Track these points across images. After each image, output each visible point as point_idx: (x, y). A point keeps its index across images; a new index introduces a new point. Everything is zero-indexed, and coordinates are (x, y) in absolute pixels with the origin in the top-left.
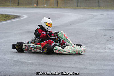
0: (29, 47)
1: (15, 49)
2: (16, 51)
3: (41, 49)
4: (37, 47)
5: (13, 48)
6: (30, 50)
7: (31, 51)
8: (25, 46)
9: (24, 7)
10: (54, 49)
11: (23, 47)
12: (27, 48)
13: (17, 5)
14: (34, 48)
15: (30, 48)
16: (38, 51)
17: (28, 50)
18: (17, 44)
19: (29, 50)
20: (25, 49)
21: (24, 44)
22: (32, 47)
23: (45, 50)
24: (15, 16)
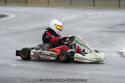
0: (39, 54)
1: (20, 57)
2: (21, 59)
3: (56, 56)
5: (16, 55)
7: (42, 58)
8: (35, 52)
9: (11, 6)
10: (75, 56)
11: (32, 54)
12: (38, 55)
13: (4, 3)
14: (47, 55)
15: (41, 55)
16: (52, 58)
17: (38, 57)
19: (40, 57)
20: (34, 56)
21: (32, 50)
22: (43, 54)
23: (63, 58)
24: (1, 15)
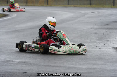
0: (28, 47)
3: (39, 49)
4: (35, 46)
6: (29, 50)
8: (25, 45)
10: (49, 49)
14: (33, 47)
16: (36, 50)
18: (19, 43)
20: (25, 48)
22: (30, 47)
23: (42, 50)
